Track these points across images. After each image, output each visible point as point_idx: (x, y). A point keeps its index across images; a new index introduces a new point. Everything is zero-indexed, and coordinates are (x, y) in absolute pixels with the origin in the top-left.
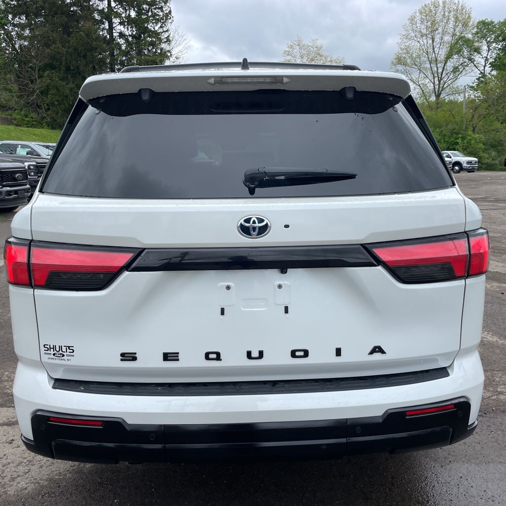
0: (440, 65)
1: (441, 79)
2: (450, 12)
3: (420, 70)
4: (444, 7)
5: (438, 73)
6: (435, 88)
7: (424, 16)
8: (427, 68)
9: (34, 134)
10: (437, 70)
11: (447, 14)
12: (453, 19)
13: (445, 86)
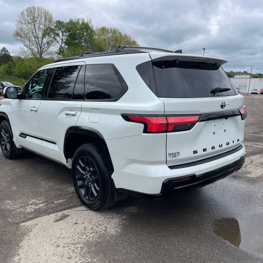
0: (40, 40)
1: (41, 47)
2: (42, 14)
3: (30, 41)
4: (39, 10)
5: (39, 44)
6: (38, 51)
7: (28, 13)
8: (33, 40)
10: (39, 42)
11: (40, 14)
12: (44, 17)
13: (44, 50)
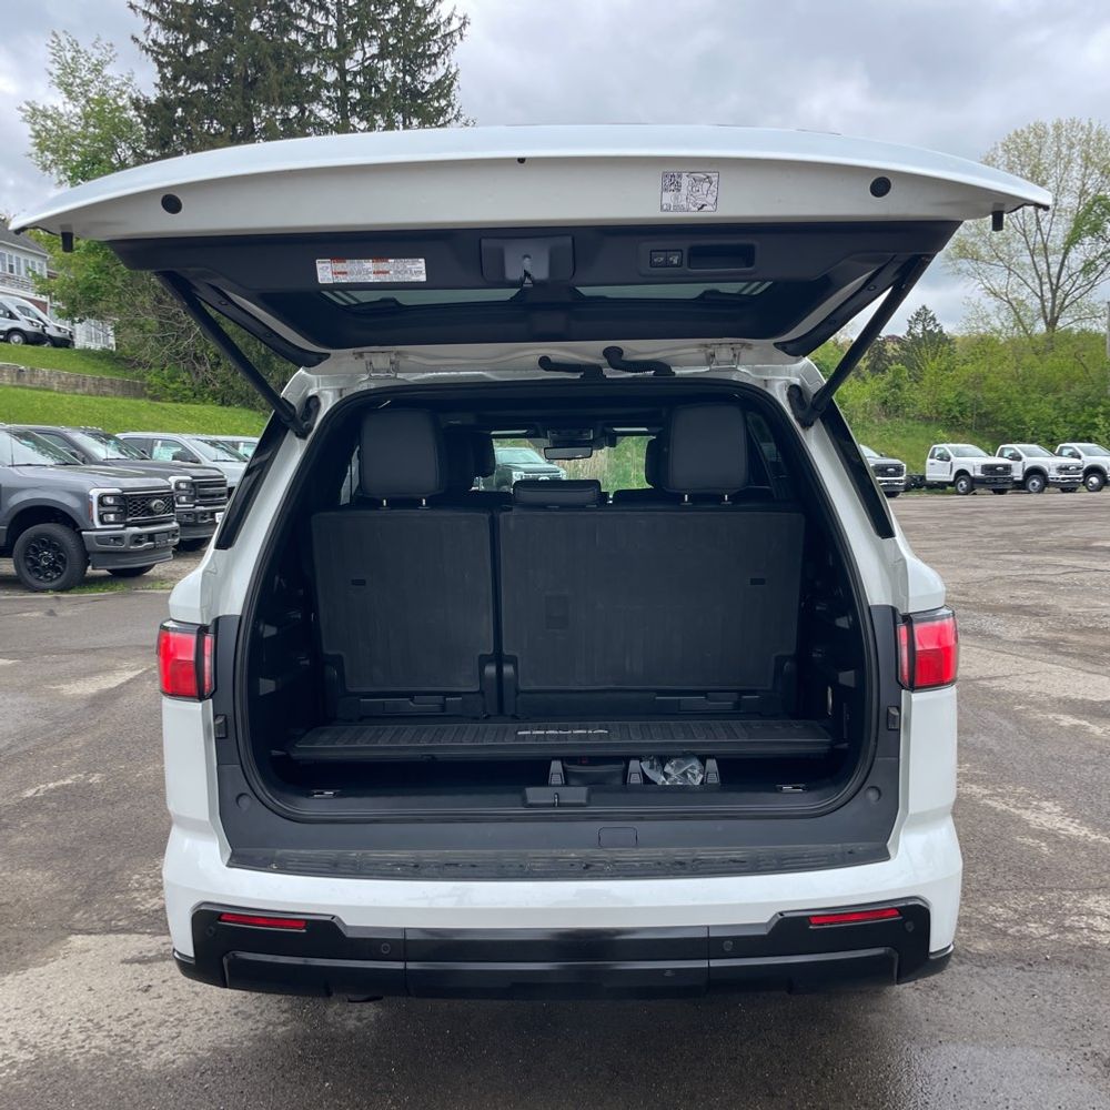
0: (1055, 259)
1: (1058, 288)
2: (1071, 147)
3: (1009, 269)
4: (1058, 136)
5: (1049, 276)
6: (1044, 307)
7: (1014, 156)
8: (1024, 264)
9: (189, 417)
10: (1049, 267)
11: (1064, 150)
12: (1079, 161)
13: (1067, 303)
